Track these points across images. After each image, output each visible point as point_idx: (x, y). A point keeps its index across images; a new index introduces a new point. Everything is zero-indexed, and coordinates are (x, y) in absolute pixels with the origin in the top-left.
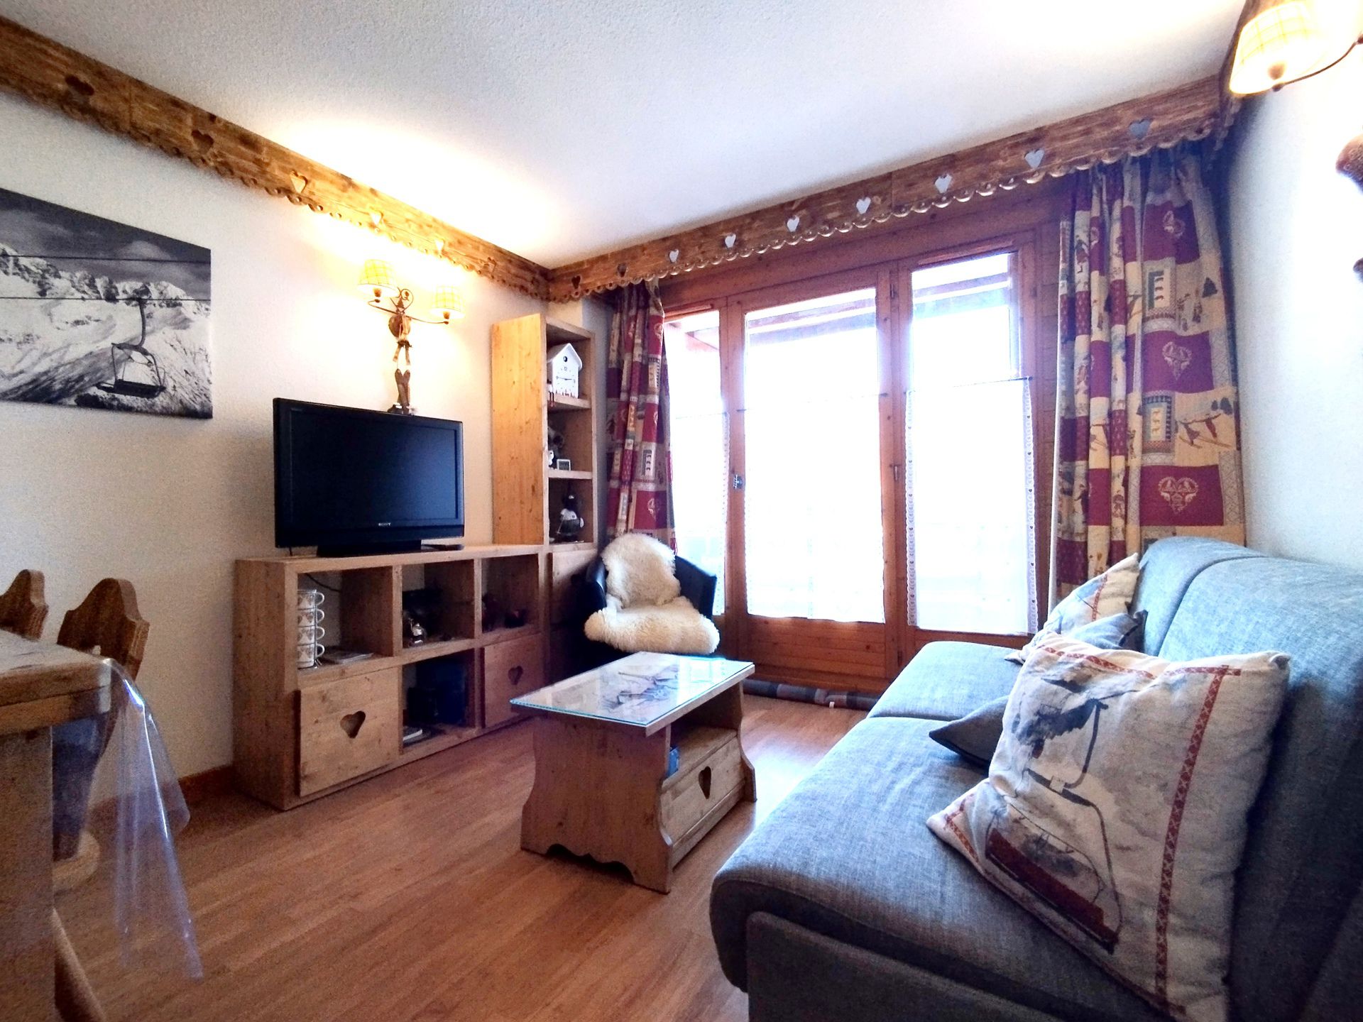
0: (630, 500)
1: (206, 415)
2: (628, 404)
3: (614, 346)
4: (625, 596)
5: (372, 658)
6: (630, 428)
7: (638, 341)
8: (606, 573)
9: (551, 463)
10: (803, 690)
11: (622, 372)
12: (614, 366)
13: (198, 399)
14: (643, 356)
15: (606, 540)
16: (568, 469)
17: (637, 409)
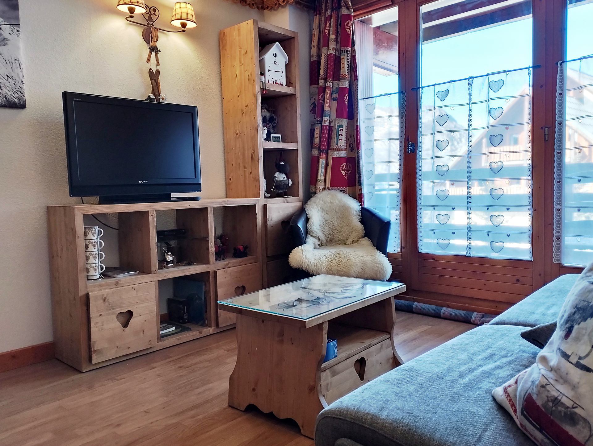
0: (327, 165)
1: (22, 106)
2: (324, 88)
3: (315, 44)
4: (322, 237)
5: (138, 274)
6: (327, 109)
7: (332, 37)
8: (307, 220)
9: (265, 137)
10: (462, 313)
11: (320, 64)
12: (315, 59)
13: (16, 95)
14: (336, 50)
15: (309, 195)
16: (280, 142)
17: (332, 93)
